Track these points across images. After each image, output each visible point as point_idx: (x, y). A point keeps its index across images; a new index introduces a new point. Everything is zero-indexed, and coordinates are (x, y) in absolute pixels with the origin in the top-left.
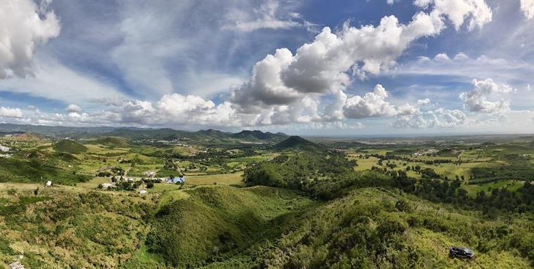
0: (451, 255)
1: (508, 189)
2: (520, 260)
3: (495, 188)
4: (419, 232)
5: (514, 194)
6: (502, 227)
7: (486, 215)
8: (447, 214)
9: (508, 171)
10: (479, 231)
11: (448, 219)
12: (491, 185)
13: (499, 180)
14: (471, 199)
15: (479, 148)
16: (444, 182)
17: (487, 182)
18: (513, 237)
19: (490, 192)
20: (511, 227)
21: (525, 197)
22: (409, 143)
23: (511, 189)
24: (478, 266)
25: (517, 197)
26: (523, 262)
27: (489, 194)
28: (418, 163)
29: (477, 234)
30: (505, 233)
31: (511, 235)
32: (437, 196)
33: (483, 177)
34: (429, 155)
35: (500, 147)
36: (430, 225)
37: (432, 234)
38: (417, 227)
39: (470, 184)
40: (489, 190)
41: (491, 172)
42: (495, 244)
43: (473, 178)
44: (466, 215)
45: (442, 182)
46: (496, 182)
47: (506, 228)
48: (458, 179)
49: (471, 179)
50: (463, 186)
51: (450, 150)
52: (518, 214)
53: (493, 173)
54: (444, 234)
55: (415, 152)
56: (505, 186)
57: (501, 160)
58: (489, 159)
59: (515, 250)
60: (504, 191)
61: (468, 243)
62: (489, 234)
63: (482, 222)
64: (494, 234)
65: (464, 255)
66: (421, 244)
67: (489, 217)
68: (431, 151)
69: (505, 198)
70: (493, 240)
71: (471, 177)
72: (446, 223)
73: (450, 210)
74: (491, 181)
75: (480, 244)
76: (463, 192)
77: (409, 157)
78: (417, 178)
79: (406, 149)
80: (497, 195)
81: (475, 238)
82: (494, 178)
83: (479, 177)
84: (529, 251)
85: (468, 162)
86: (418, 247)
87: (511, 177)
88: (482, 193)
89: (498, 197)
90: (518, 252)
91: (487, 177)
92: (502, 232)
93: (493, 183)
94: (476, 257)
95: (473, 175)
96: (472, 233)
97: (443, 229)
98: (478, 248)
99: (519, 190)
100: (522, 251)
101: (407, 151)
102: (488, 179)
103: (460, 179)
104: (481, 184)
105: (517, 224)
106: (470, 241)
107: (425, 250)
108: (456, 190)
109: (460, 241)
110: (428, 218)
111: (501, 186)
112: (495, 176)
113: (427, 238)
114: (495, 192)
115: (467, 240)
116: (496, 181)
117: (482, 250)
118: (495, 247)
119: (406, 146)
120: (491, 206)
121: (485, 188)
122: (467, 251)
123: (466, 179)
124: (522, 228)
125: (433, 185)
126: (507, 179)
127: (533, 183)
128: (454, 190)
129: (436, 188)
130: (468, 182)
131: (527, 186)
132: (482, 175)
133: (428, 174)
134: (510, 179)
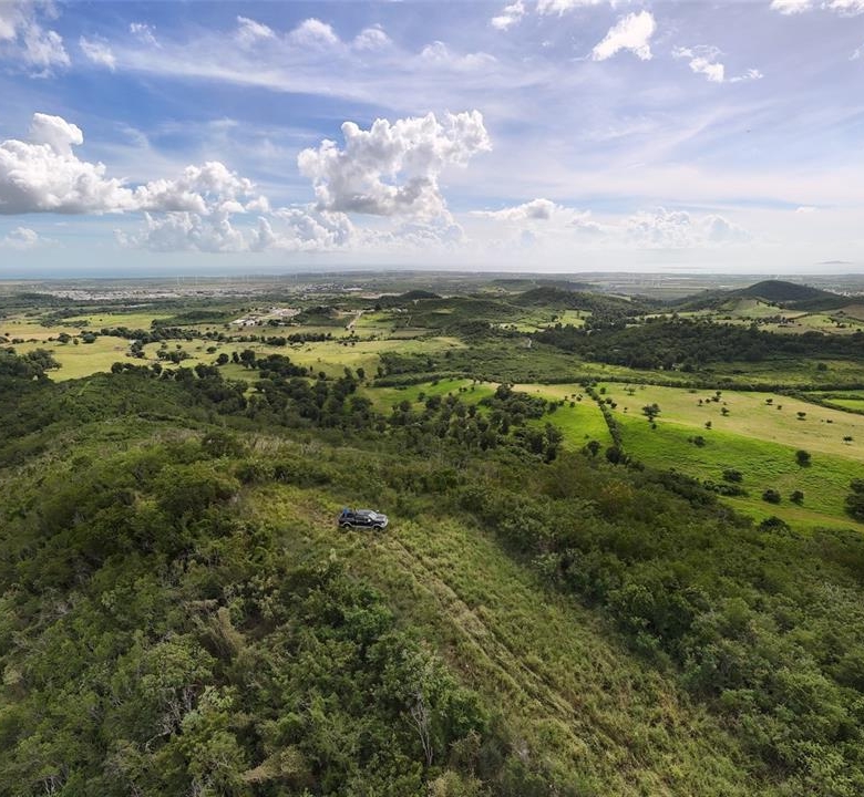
0: (342, 527)
1: (462, 398)
2: (478, 536)
3: (432, 394)
4: (265, 493)
5: (472, 410)
6: (446, 473)
7: (414, 449)
8: (327, 451)
9: (461, 361)
10: (397, 479)
11: (332, 459)
12: (426, 388)
13: (443, 378)
14: (381, 417)
15: (397, 306)
16: (318, 384)
17: (416, 382)
18: (467, 492)
19: (423, 404)
20: (464, 473)
21: (496, 418)
22: (218, 292)
23: (469, 399)
24: (395, 542)
25: (479, 417)
26: (485, 540)
28: (247, 346)
29: (393, 485)
30: (452, 483)
31: (463, 489)
32: (304, 415)
33: (406, 371)
34: (274, 324)
35: (446, 303)
36: (292, 475)
37: (297, 493)
38: (260, 483)
39: (378, 385)
40: (420, 399)
41: (425, 363)
42: (430, 503)
43: (384, 373)
44: (371, 449)
45: (312, 383)
46: (435, 384)
47: (454, 473)
48: (349, 377)
49: (380, 375)
50: (363, 392)
51: (327, 311)
52: (480, 449)
53: (430, 363)
54: (324, 491)
55: (235, 315)
56: (455, 392)
57: (448, 334)
58: (422, 332)
59: (470, 516)
60: (452, 401)
61: (376, 502)
62: (417, 484)
63: (405, 463)
64: (429, 486)
65: (368, 524)
66: (273, 514)
67: (420, 452)
68: (278, 313)
69: (454, 418)
70: (428, 496)
71: (380, 370)
72: (326, 468)
73: (335, 443)
74: (425, 380)
75: (400, 503)
76: (361, 404)
77: (219, 328)
78: (249, 380)
79: (211, 309)
80: (437, 410)
81: (390, 493)
82: (431, 374)
83: (399, 372)
84: (498, 521)
85: (372, 338)
86: (267, 522)
87: (468, 372)
88: (405, 406)
89: (440, 414)
90: (476, 520)
91: (416, 371)
92: (445, 483)
93: (429, 384)
94: (392, 527)
95: (383, 366)
96: (383, 485)
97: (322, 481)
98: (395, 511)
99: (485, 403)
100: (484, 519)
101: (213, 315)
102: (418, 376)
103: (355, 375)
104: (403, 385)
105: (477, 469)
106: (380, 498)
107: (284, 525)
108: (347, 400)
109: (359, 499)
110: (283, 462)
111: (446, 390)
112: (433, 370)
113: (285, 501)
114: (433, 404)
115: (374, 497)
116: (435, 380)
117: (403, 512)
118: (430, 508)
119: (209, 302)
120: (423, 431)
121: (411, 393)
122: (373, 516)
123: (370, 376)
124: (486, 477)
125: (289, 392)
126: (460, 378)
127: (517, 388)
128: (341, 399)
129: (298, 397)
130: (373, 382)
131: (502, 394)
132: (406, 367)
133: (275, 369)
134: (467, 377)
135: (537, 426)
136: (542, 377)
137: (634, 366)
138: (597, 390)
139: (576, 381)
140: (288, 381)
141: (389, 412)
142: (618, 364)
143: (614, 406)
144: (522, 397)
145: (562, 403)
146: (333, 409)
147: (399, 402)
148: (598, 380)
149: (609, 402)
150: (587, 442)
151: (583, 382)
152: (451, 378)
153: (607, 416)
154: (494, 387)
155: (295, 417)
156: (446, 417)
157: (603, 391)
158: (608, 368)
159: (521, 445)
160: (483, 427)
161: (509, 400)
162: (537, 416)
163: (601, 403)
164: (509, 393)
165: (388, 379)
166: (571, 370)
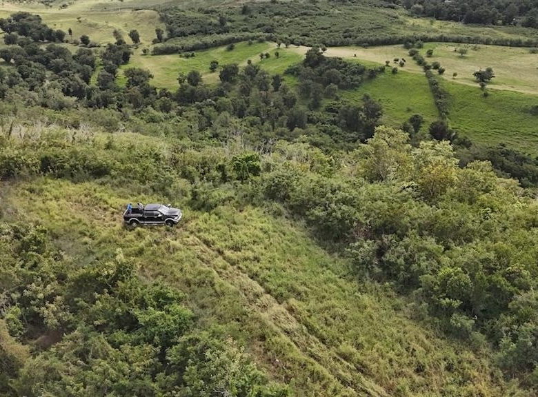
0: (129, 223)
1: (263, 67)
2: (286, 224)
3: (227, 62)
4: (31, 191)
5: (277, 80)
6: (247, 159)
7: (208, 133)
8: (102, 137)
9: (262, 19)
10: (190, 168)
11: (108, 147)
12: (218, 54)
13: (238, 40)
14: (165, 93)
16: (81, 53)
17: (205, 47)
18: (273, 180)
19: (216, 75)
20: (268, 158)
21: (305, 91)
23: (273, 68)
24: (192, 237)
25: (285, 91)
26: (293, 229)
27: (211, 79)
29: (186, 175)
30: (255, 171)
31: (267, 176)
32: (67, 92)
33: (193, 33)
36: (62, 167)
37: (69, 187)
38: (24, 178)
39: (158, 52)
40: (213, 69)
41: (215, 21)
42: (231, 193)
43: (165, 35)
44: (155, 133)
45: (74, 50)
46: (231, 49)
47: (257, 159)
48: (120, 42)
49: (160, 39)
50: (139, 62)
52: (286, 130)
53: (222, 22)
54: (102, 184)
56: (255, 59)
59: (276, 205)
60: (252, 71)
61: (167, 195)
62: (215, 173)
63: (197, 148)
64: (229, 174)
65: (159, 219)
66: (43, 214)
67: (216, 136)
69: (255, 92)
70: (227, 185)
71: (158, 31)
72: (103, 157)
73: (110, 127)
74: (216, 45)
75: (195, 194)
76: (137, 78)
80: (234, 82)
81: (182, 183)
82: (224, 37)
83: (183, 34)
84: (308, 209)
86: (37, 223)
87: (270, 33)
88: (194, 78)
89: (237, 88)
90: (282, 209)
91: (206, 33)
92: (247, 169)
93: (223, 49)
94: (186, 222)
95: (163, 26)
96: (174, 174)
97: (99, 172)
98: (190, 204)
99: (291, 72)
100: (292, 207)
102: (208, 39)
103: (128, 40)
104: (190, 51)
105: (283, 153)
106: (171, 191)
107: (58, 225)
108: (121, 72)
109: (146, 192)
110: (49, 152)
111: (243, 58)
112: (226, 31)
113: (57, 199)
114: (228, 74)
115: (163, 189)
116: (230, 44)
117: (199, 204)
118: (230, 199)
120: (219, 109)
121: (200, 63)
122: (164, 210)
123: (147, 40)
124: (294, 162)
125: (46, 63)
126: (261, 41)
127: (331, 53)
128: (113, 72)
129: (57, 70)
130: (151, 48)
131: (314, 60)
132: (192, 28)
133: (23, 31)
134: (270, 39)
135: (352, 99)
136: (361, 37)
137: (470, 21)
138: (422, 53)
139: (399, 42)
140: (43, 47)
141: (174, 86)
142: (449, 19)
143: (441, 72)
144: (338, 63)
145: (382, 70)
146: (103, 84)
147: (186, 74)
148: (425, 40)
149: (436, 66)
150: (409, 116)
151: (407, 43)
152: (250, 41)
153: (434, 85)
154: (303, 51)
155: (57, 94)
156: (245, 91)
157: (430, 54)
158: (437, 24)
159: (334, 123)
160: (290, 102)
161: (322, 67)
162: (353, 86)
163: (427, 68)
164: (322, 59)
165: (169, 44)
166: (394, 28)
